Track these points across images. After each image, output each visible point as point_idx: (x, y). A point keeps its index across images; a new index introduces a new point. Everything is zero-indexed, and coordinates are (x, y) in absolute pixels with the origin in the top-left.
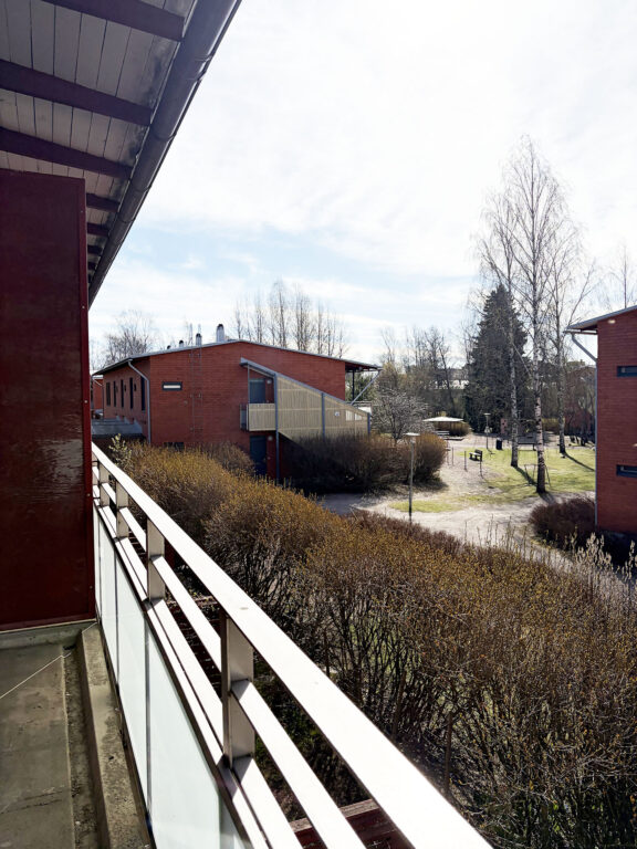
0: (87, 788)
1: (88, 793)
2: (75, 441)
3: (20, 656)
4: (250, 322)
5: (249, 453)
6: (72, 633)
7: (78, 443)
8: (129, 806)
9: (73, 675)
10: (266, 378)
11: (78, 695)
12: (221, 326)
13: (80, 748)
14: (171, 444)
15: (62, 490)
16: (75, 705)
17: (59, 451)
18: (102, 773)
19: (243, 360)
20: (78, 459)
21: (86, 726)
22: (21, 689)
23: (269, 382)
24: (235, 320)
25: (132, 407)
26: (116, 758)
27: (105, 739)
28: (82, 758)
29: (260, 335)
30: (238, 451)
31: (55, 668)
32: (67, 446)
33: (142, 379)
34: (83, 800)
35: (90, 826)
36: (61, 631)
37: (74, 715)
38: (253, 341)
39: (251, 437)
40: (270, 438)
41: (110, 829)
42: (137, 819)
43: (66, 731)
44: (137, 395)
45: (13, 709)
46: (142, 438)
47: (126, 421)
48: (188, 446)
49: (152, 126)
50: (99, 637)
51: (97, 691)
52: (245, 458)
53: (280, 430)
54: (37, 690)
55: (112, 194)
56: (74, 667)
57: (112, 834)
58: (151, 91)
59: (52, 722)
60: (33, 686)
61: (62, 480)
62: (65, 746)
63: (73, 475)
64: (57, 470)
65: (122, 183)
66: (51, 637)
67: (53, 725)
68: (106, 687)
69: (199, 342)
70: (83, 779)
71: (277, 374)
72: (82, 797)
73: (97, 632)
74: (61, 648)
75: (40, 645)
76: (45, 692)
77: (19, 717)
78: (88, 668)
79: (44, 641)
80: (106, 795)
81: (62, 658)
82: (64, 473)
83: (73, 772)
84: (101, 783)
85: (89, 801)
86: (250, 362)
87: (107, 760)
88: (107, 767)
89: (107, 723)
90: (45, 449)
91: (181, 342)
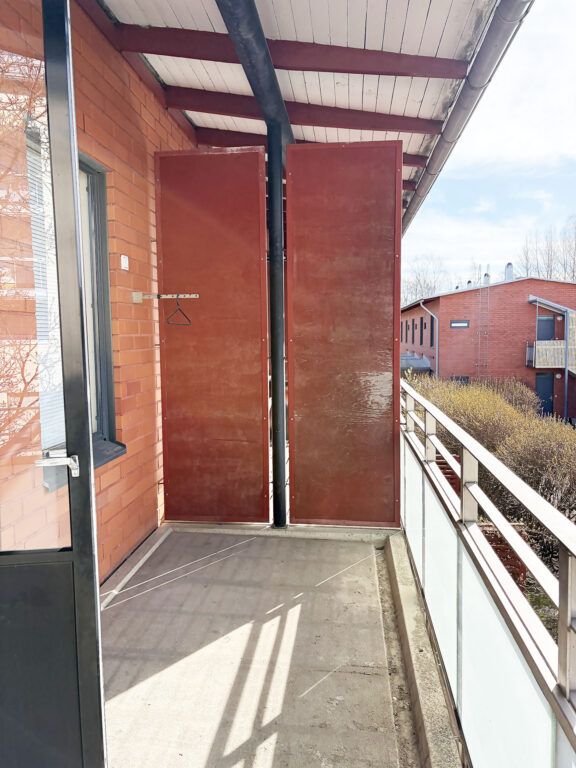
0: (400, 671)
1: (402, 675)
2: (386, 373)
3: (342, 547)
4: (540, 258)
5: (535, 389)
6: (382, 537)
7: (389, 375)
8: (439, 697)
9: (384, 572)
10: (555, 315)
11: (389, 590)
12: (510, 264)
13: (393, 635)
14: (457, 379)
15: (375, 415)
16: (387, 598)
17: (373, 382)
18: (414, 662)
19: (532, 298)
20: (388, 390)
21: (397, 617)
22: (345, 574)
23: (559, 319)
24: (523, 258)
25: (421, 343)
26: (425, 652)
27: (415, 632)
28: (395, 643)
29: (550, 269)
30: (524, 387)
31: (369, 563)
32: (380, 378)
33: (432, 318)
34: (398, 680)
35: (405, 704)
36: (373, 534)
37: (387, 605)
38: (542, 277)
39: (537, 374)
40: (558, 376)
41: (424, 712)
42: (446, 711)
43: (381, 617)
44: (427, 332)
45: (339, 589)
46: (430, 372)
47: (416, 356)
48: (474, 381)
49: (468, 78)
50: (403, 544)
51: (406, 591)
52: (531, 395)
53: (569, 368)
54: (357, 578)
55: (421, 150)
56: (384, 565)
57: (425, 717)
58: (470, 44)
59: (370, 607)
60: (354, 574)
61: (375, 407)
62: (380, 629)
63: (384, 402)
64: (371, 398)
65: (432, 137)
66: (365, 536)
67: (370, 610)
68: (413, 588)
69: (487, 282)
70: (397, 663)
71: (569, 310)
72: (397, 678)
73: (402, 540)
74: (373, 548)
75: (356, 542)
76: (363, 581)
77: (344, 598)
78: (396, 568)
79: (359, 539)
80: (418, 682)
81: (374, 556)
82: (376, 400)
83: (389, 653)
84: (413, 671)
85: (403, 682)
86: (539, 299)
87: (417, 651)
88: (418, 658)
89: (416, 619)
90: (362, 379)
91: (469, 282)
